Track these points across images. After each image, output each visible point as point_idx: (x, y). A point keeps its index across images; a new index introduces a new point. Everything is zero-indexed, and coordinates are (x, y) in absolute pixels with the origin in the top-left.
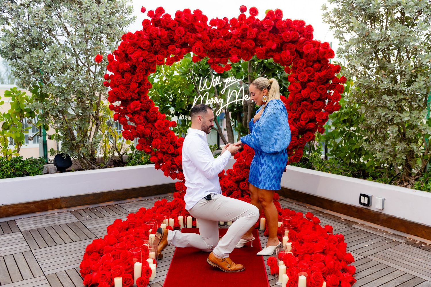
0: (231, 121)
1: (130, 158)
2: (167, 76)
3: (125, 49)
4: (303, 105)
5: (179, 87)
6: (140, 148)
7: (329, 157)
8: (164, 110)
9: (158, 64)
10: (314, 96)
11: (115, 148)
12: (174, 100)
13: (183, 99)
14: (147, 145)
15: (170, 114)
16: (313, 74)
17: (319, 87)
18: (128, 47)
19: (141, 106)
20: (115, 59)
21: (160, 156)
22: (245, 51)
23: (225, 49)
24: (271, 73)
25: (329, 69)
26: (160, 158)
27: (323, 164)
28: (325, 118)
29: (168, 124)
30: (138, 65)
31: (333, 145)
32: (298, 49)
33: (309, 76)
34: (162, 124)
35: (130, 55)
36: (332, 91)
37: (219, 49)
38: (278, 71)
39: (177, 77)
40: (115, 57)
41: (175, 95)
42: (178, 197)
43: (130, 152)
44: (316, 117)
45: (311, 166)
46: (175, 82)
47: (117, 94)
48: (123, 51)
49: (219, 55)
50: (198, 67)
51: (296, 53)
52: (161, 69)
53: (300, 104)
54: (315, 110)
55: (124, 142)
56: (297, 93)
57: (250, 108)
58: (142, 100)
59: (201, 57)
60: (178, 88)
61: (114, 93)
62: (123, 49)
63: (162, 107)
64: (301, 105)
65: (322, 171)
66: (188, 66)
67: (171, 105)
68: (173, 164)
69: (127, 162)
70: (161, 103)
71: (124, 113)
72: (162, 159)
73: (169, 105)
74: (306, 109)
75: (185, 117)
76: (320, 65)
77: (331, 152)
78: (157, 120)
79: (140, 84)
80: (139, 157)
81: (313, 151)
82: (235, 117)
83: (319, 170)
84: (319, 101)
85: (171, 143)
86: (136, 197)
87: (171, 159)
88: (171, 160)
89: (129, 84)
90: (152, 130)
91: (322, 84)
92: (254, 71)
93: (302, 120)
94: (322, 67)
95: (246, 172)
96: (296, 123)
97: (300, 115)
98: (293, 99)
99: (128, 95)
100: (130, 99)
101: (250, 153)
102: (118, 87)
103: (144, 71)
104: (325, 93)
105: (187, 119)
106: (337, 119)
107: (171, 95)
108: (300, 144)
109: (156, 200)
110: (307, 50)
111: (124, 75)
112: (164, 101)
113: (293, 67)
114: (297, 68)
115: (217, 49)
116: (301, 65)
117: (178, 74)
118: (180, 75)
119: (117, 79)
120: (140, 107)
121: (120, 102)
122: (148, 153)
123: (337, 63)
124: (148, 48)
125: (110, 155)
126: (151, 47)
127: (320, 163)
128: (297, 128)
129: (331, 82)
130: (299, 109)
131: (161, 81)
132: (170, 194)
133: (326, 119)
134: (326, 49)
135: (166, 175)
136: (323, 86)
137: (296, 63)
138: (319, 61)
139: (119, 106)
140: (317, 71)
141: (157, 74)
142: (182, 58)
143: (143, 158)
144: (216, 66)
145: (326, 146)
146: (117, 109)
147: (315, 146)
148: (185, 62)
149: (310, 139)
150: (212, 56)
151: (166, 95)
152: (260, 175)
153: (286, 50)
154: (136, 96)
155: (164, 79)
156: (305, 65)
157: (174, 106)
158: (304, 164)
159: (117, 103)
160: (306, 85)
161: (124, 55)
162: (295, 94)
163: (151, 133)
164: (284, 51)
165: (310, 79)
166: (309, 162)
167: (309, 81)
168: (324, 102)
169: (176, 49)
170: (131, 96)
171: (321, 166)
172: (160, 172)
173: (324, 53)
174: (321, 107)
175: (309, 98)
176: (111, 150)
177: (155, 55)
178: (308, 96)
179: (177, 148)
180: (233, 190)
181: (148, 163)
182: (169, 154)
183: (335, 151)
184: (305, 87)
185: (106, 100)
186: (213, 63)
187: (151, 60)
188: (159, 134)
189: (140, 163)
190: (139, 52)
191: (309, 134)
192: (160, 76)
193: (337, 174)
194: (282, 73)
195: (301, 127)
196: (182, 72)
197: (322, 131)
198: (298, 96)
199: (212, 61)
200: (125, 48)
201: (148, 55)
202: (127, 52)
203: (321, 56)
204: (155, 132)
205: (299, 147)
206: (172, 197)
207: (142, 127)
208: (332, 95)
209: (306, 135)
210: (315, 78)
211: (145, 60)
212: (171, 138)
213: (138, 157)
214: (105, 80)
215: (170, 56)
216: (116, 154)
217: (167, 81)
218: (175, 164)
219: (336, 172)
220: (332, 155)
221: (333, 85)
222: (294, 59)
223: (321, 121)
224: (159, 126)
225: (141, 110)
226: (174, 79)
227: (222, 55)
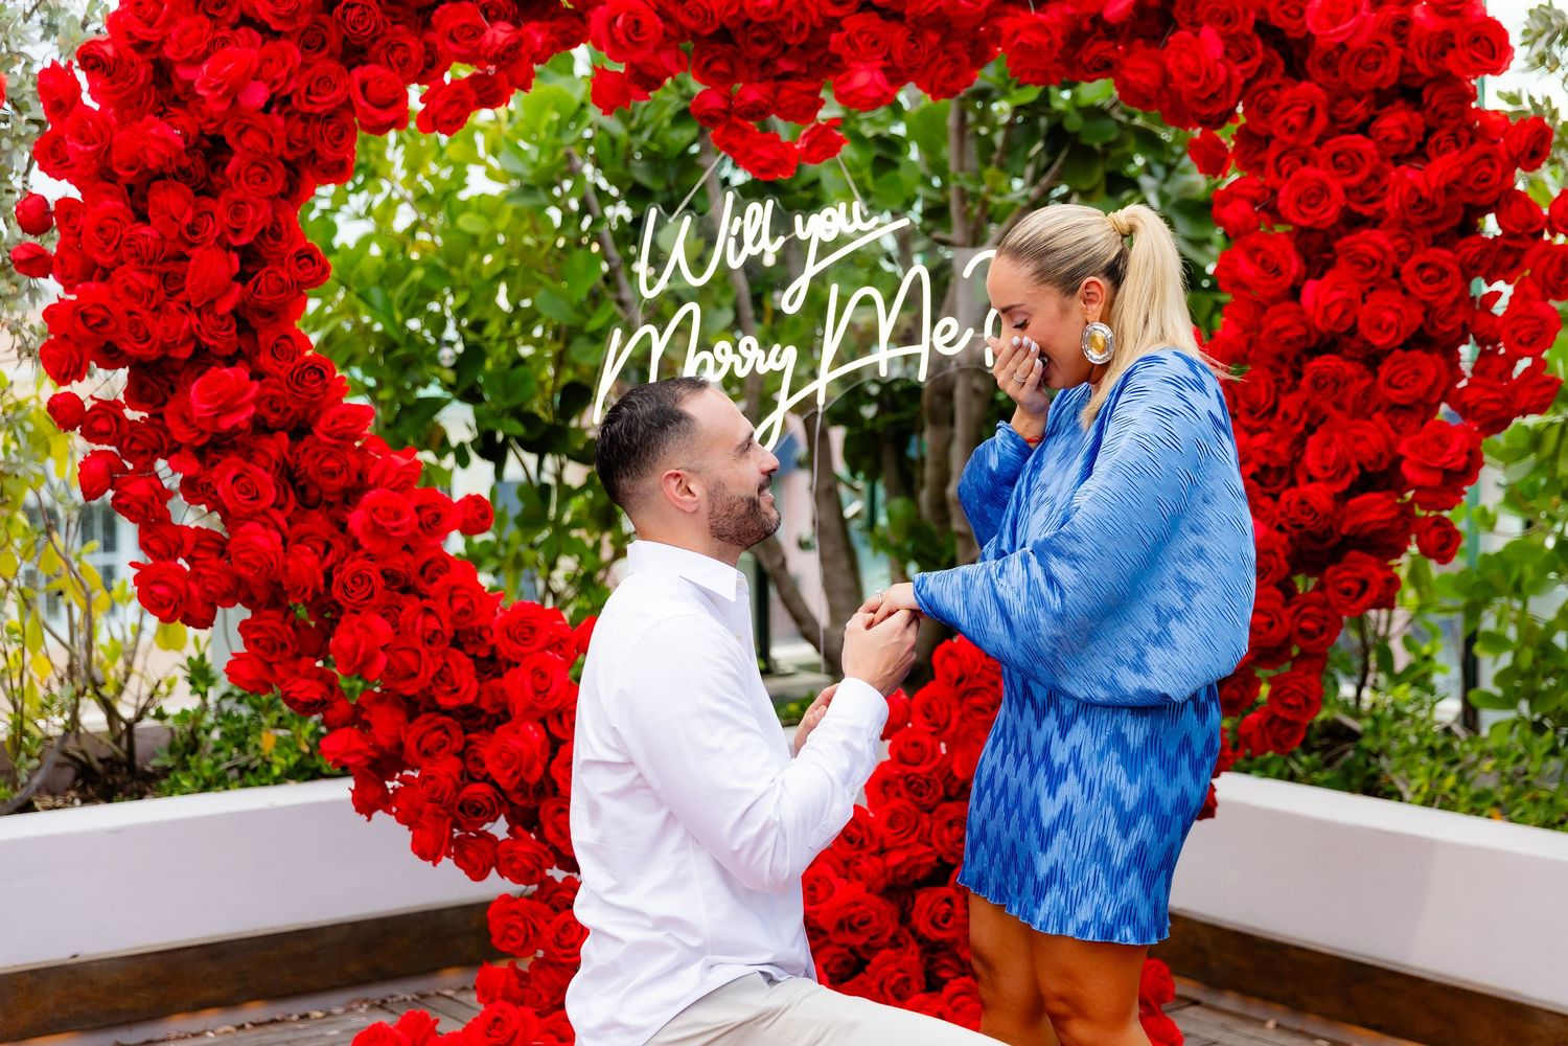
0: (844, 491)
1: (187, 745)
2: (422, 198)
3: (153, 34)
4: (1315, 382)
5: (505, 274)
6: (250, 674)
7: (1489, 717)
8: (408, 422)
9: (365, 128)
10: (1390, 317)
11: (85, 679)
12: (472, 356)
13: (526, 351)
14: (297, 656)
15: (441, 446)
16: (1375, 177)
17: (1417, 258)
18: (170, 21)
19: (257, 401)
20: (87, 99)
21: (387, 726)
22: (933, 37)
23: (801, 26)
24: (1098, 175)
25: (1479, 147)
26: (385, 742)
27: (1456, 762)
28: (1461, 462)
29: (438, 516)
30: (241, 133)
31: (1512, 633)
32: (1277, 19)
33: (1347, 190)
34: (398, 515)
35: (182, 73)
36: (1499, 286)
37: (763, 26)
38: (1140, 160)
39: (486, 208)
40: (85, 85)
41: (478, 326)
42: (507, 996)
43: (181, 701)
44: (1401, 458)
45: (1374, 778)
46: (474, 240)
47: (105, 322)
48: (142, 46)
49: (766, 63)
50: (622, 144)
51: (1259, 45)
52: (381, 155)
53: (1298, 375)
54: (1396, 409)
55: (146, 638)
56: (1275, 301)
57: (968, 405)
58: (265, 360)
59: (645, 80)
60: (498, 278)
61: (84, 317)
62: (141, 32)
63: (392, 402)
64: (1304, 382)
65: (1448, 805)
66: (558, 134)
67: (449, 387)
68: (472, 779)
69: (165, 772)
70: (386, 376)
71: (145, 445)
72: (400, 746)
73: (434, 391)
74: (1339, 406)
75: (540, 468)
76: (1417, 121)
77: (1502, 678)
78: (368, 489)
79: (251, 257)
80: (246, 732)
81: (1382, 678)
82: (867, 462)
83: (1428, 802)
84: (1417, 353)
85: (457, 643)
86: (229, 1003)
87: (458, 745)
88: (461, 755)
89: (184, 258)
90: (331, 558)
91: (1438, 241)
92: (987, 163)
93: (1311, 479)
94: (1429, 132)
95: (950, 824)
96: (1275, 497)
97: (1300, 442)
98: (1250, 343)
99: (172, 328)
100: (184, 353)
101: (976, 700)
102: (106, 276)
103: (280, 171)
104: (1456, 302)
105: (559, 477)
106: (1538, 468)
107: (451, 325)
108: (1302, 631)
109: (363, 1019)
110: (1335, 21)
111: (144, 198)
112: (405, 365)
113: (1243, 135)
114: (1268, 140)
115: (748, 22)
116: (1296, 120)
117: (495, 189)
118: (509, 196)
119: (101, 230)
120: (252, 410)
121: (122, 375)
122: (304, 709)
123: (1527, 105)
124: (304, 21)
125: (54, 725)
126: (323, 18)
127: (1432, 752)
128: (1280, 528)
129: (1491, 226)
130: (1289, 404)
131: (382, 232)
132: (452, 978)
133: (1469, 471)
134: (1456, 13)
135: (427, 850)
136: (1442, 255)
137: (1265, 111)
138: (1408, 92)
139: (115, 404)
140: (1397, 160)
141: (358, 190)
142: (526, 87)
143: (268, 740)
144: (745, 132)
145: (1470, 641)
146: (102, 425)
147: (1396, 646)
148: (539, 108)
149: (1366, 598)
150: (719, 67)
151: (414, 324)
152: (1045, 841)
153: (1195, 25)
154: (223, 339)
155: (404, 218)
156: (1321, 121)
157: (471, 395)
158: (1329, 763)
159: (104, 384)
160: (1330, 250)
161: (143, 71)
162: (1264, 308)
163: (328, 578)
164: (1185, 34)
165: (1357, 208)
166: (1358, 749)
167: (1352, 221)
168: (1455, 358)
169: (483, 30)
170: (193, 337)
171: (1442, 776)
172: (389, 833)
173: (1446, 42)
174: (1430, 390)
175: (1353, 331)
176: (56, 689)
177: (350, 68)
178: (1349, 321)
179: (499, 675)
180: (866, 947)
181: (305, 772)
182: (447, 713)
183: (1530, 675)
184: (1329, 265)
185: (28, 364)
186: (728, 112)
187: (325, 102)
188: (380, 583)
189: (249, 777)
190: (241, 53)
191: (1362, 563)
192: (378, 200)
193: (1548, 825)
194: (1170, 169)
195: (1308, 521)
196: (517, 176)
197: (1443, 543)
198: (1281, 319)
199: (716, 102)
200: (150, 24)
201: (305, 66)
202: (169, 52)
203: (1422, 66)
204: (350, 567)
205: (1295, 651)
206: (463, 997)
207: (263, 540)
208: (1500, 308)
209: (1344, 574)
210: (1391, 204)
211: (287, 100)
212: (459, 604)
213: (239, 737)
214: (18, 232)
215: (447, 78)
216: (93, 718)
217: (423, 236)
218: (487, 779)
219: (1541, 813)
220: (1508, 702)
221: (1507, 250)
222: (1248, 84)
223: (1437, 479)
224: (377, 531)
225: (261, 427)
226: (468, 223)
227: (784, 65)
